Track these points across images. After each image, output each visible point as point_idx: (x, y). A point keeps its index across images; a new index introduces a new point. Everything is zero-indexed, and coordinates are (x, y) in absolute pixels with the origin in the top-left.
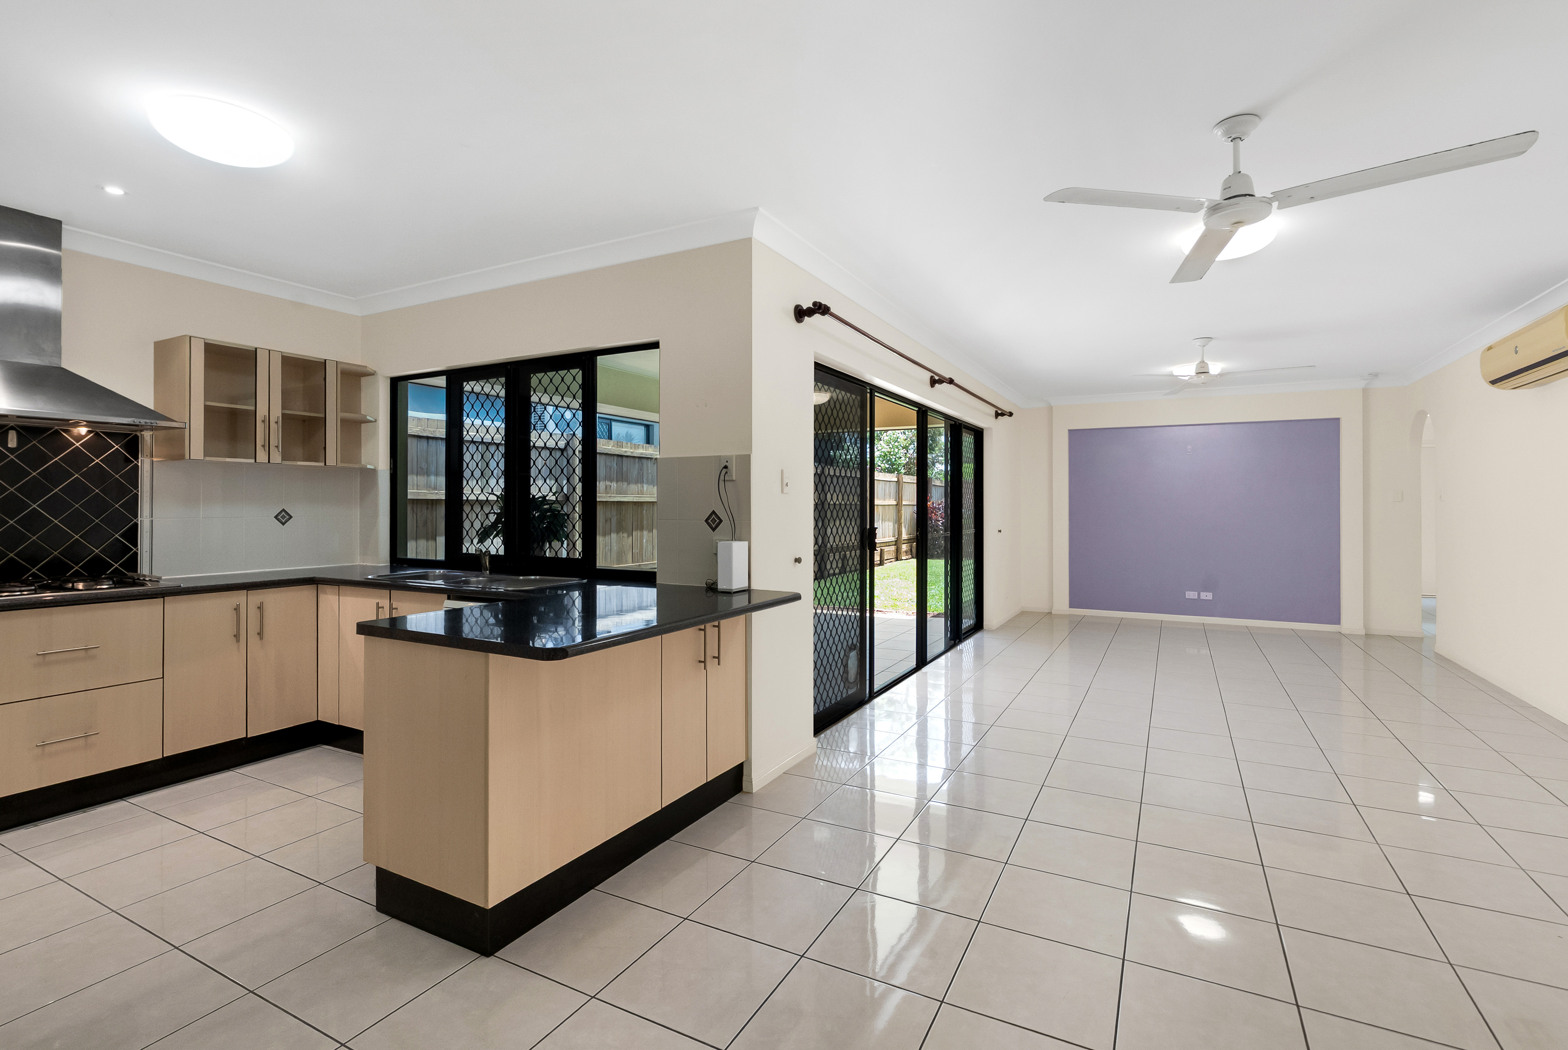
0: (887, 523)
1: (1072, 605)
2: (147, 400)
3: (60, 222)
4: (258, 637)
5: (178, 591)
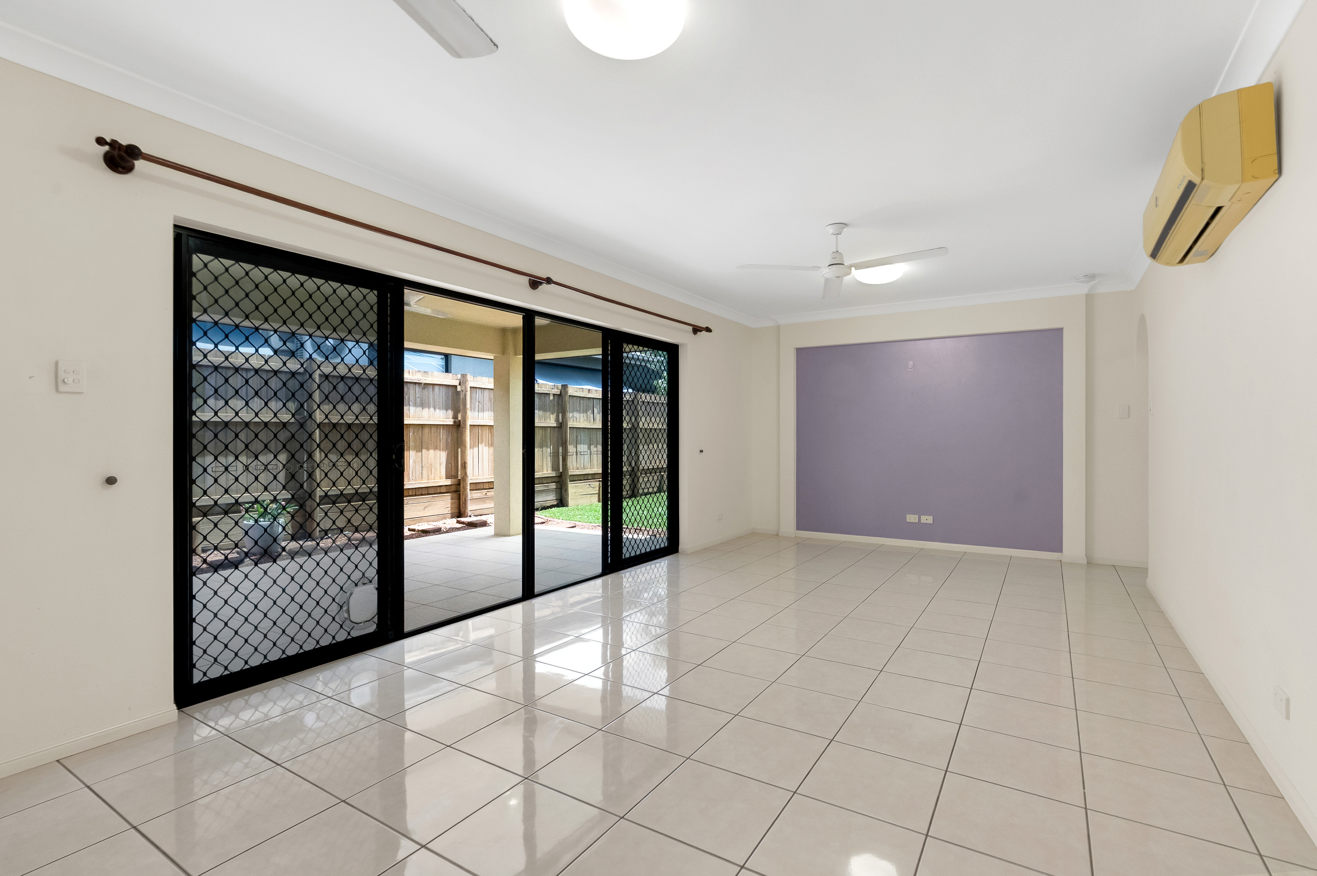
1: (799, 528)
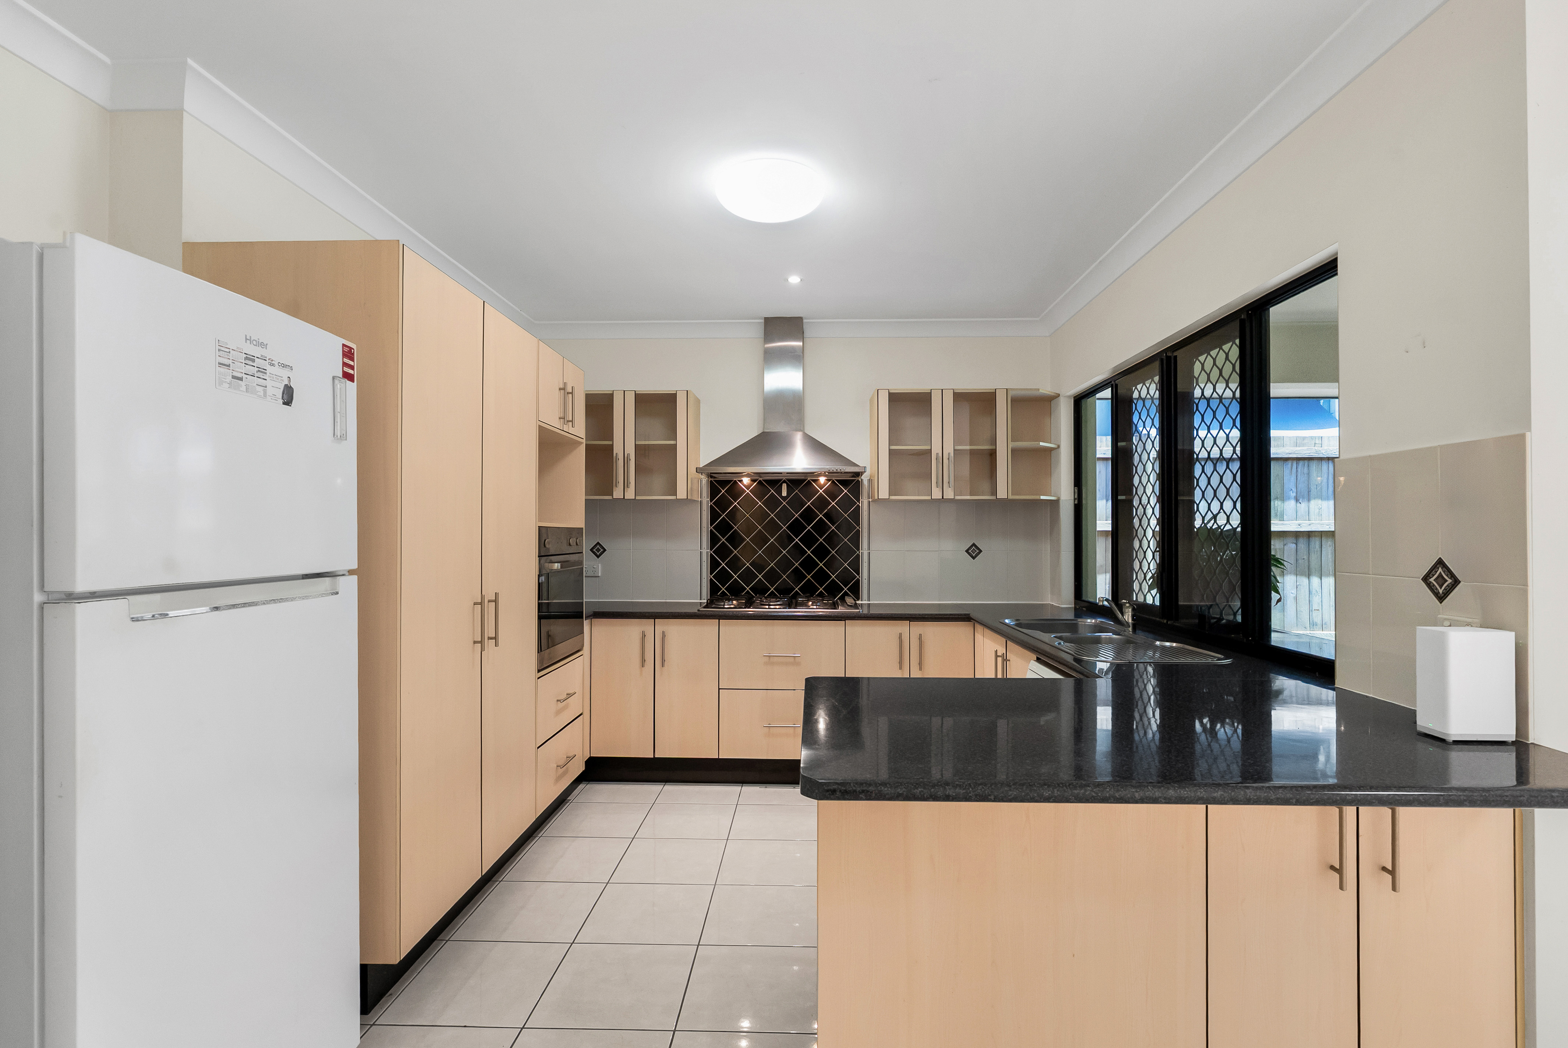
3: (801, 319)
4: (918, 667)
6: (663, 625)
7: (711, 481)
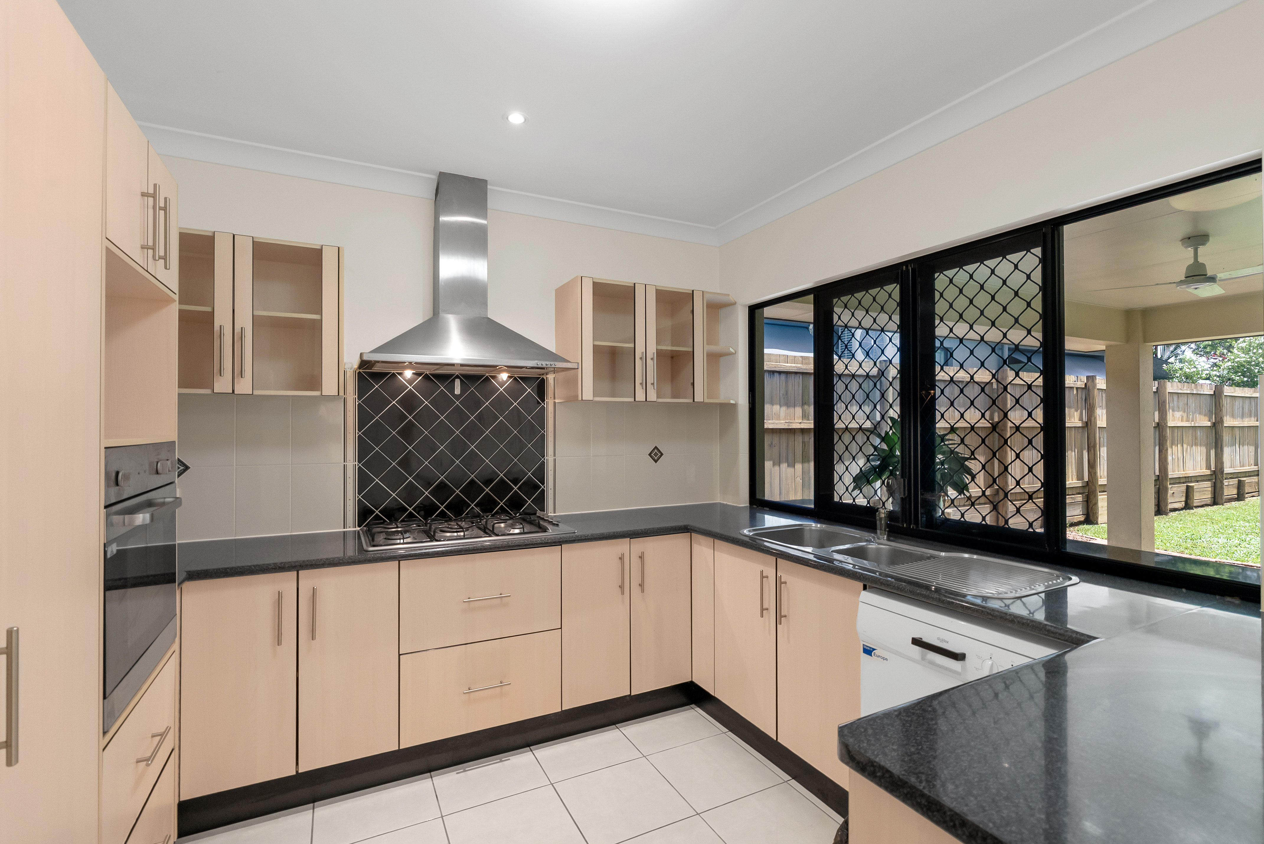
0: (1245, 447)
2: (550, 344)
3: (485, 182)
4: (639, 588)
5: (573, 539)
6: (309, 578)
7: (359, 373)
